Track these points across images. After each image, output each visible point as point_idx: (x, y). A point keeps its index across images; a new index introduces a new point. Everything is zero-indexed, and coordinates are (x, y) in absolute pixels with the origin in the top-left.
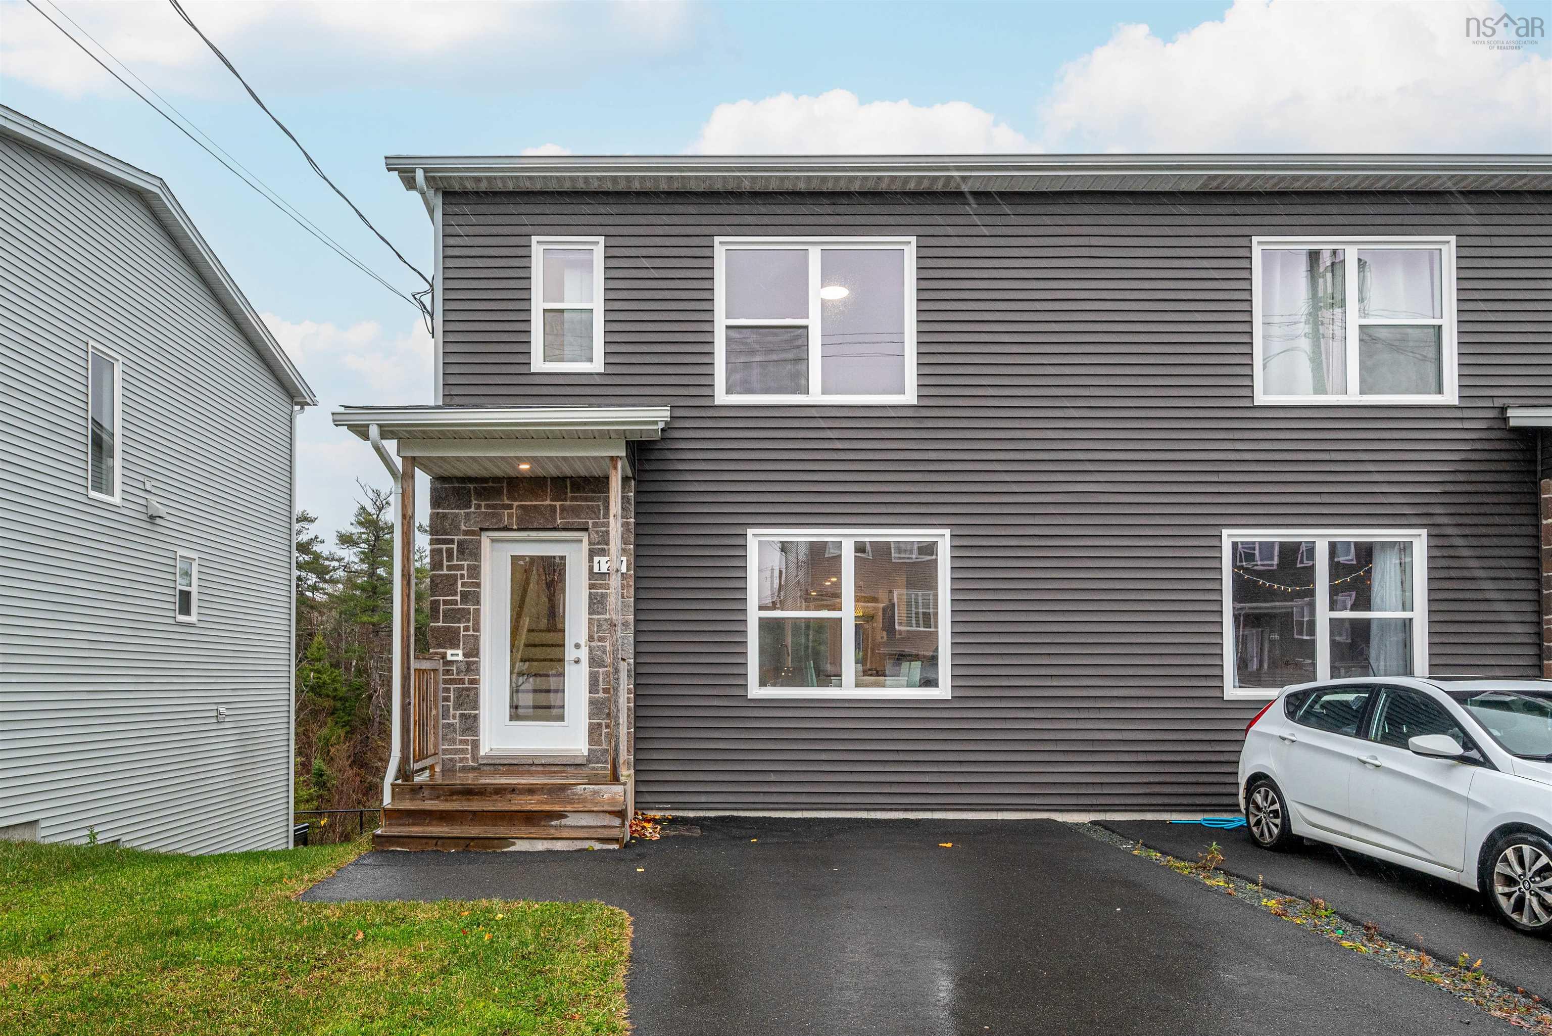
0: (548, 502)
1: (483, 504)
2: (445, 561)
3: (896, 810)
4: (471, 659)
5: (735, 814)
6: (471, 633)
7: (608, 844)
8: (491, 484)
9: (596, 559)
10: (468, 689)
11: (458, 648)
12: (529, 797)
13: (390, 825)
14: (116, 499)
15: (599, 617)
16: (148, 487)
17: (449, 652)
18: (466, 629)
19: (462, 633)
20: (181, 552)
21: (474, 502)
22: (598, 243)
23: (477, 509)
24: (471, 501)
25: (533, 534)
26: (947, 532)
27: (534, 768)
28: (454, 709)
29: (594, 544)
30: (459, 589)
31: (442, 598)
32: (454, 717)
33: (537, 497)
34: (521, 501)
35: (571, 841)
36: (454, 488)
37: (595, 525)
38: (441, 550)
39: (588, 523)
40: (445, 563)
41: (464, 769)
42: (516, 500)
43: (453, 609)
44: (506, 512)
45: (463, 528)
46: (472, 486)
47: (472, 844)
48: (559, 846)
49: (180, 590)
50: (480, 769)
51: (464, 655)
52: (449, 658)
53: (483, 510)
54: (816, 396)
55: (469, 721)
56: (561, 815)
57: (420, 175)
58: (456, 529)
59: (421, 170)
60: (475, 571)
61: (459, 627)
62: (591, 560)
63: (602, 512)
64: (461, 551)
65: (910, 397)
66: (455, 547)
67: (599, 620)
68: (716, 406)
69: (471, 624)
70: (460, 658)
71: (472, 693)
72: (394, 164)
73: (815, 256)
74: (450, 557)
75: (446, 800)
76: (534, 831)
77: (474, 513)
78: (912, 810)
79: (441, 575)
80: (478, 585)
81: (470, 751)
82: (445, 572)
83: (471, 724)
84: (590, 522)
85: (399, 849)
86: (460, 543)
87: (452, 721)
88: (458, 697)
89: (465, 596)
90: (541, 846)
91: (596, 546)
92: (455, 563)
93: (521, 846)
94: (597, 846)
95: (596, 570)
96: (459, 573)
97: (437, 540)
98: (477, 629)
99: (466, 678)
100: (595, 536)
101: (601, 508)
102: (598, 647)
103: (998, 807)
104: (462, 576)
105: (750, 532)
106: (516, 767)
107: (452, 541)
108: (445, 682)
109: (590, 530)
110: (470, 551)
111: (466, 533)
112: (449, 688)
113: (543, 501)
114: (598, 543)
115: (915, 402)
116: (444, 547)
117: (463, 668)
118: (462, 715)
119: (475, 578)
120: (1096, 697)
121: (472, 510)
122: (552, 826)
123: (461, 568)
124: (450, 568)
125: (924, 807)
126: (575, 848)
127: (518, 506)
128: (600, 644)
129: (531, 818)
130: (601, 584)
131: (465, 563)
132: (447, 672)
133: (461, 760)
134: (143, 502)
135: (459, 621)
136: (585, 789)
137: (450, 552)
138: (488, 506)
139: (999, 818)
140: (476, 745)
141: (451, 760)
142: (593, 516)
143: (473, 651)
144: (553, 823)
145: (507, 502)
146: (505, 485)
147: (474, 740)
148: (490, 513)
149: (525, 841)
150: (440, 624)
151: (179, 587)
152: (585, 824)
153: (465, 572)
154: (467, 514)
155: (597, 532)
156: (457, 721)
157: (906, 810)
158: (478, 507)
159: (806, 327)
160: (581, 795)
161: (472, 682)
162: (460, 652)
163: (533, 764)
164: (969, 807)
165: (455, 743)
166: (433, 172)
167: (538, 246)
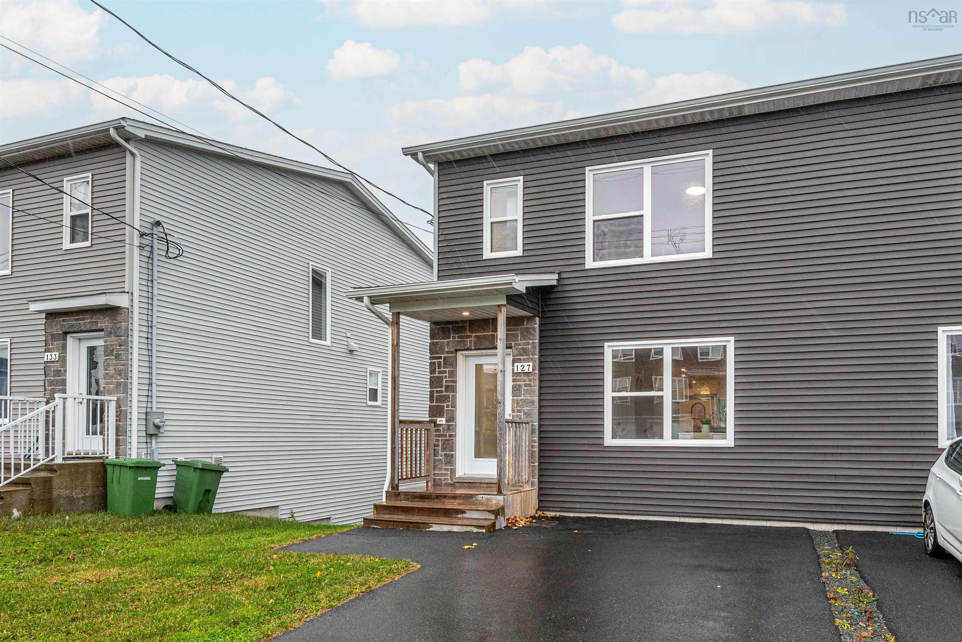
0: (490, 333)
1: (456, 336)
2: (437, 369)
3: (697, 517)
4: (450, 423)
5: (597, 515)
6: (450, 408)
7: (481, 529)
8: (461, 325)
9: (516, 364)
10: (448, 440)
11: (443, 417)
12: (453, 501)
13: (378, 513)
14: (328, 343)
15: (517, 398)
16: (348, 335)
17: (439, 419)
18: (448, 406)
19: (445, 408)
20: (370, 368)
21: (452, 335)
22: (520, 180)
23: (453, 339)
24: (450, 335)
25: (484, 352)
26: (732, 339)
27: (482, 485)
28: (441, 451)
29: (515, 356)
30: (444, 384)
31: (435, 389)
32: (441, 456)
33: (484, 330)
34: (476, 333)
35: (461, 527)
36: (442, 328)
37: (516, 344)
38: (435, 363)
39: (512, 343)
40: (437, 370)
41: (446, 484)
42: (473, 333)
43: (441, 395)
44: (468, 339)
45: (446, 350)
46: (451, 326)
47: (411, 526)
48: (455, 529)
49: (370, 389)
50: (454, 485)
51: (447, 421)
52: (438, 423)
53: (457, 339)
54: (648, 258)
55: (449, 458)
56: (463, 512)
57: (420, 156)
58: (443, 351)
59: (421, 153)
60: (453, 374)
61: (444, 405)
62: (513, 365)
63: (519, 337)
64: (445, 363)
65: (708, 253)
66: (442, 360)
67: (517, 400)
68: (587, 270)
69: (450, 404)
70: (444, 422)
71: (450, 443)
72: (407, 152)
73: (647, 170)
74: (440, 367)
75: (412, 501)
76: (446, 520)
77: (452, 341)
78: (708, 518)
79: (435, 376)
80: (455, 382)
81: (449, 475)
82: (437, 375)
83: (450, 459)
84: (513, 343)
85: (376, 527)
86: (445, 358)
87: (440, 458)
88: (443, 445)
89: (447, 387)
90: (446, 528)
91: (516, 357)
92: (442, 369)
93: (435, 528)
94: (475, 530)
95: (515, 371)
96: (444, 375)
97: (433, 357)
98: (454, 406)
99: (448, 434)
100: (515, 351)
101: (519, 335)
102: (517, 415)
103: (766, 518)
104: (446, 377)
105: (606, 344)
106: (472, 484)
107: (440, 358)
108: (437, 436)
109: (513, 348)
110: (451, 363)
111: (448, 352)
112: (439, 440)
113: (488, 332)
114: (517, 355)
115: (711, 257)
116: (437, 361)
117: (446, 428)
118: (445, 454)
119: (452, 378)
120: (838, 446)
121: (451, 339)
122: (458, 517)
123: (445, 372)
124: (439, 372)
125: (717, 516)
126: (463, 531)
127: (474, 336)
128: (518, 414)
129: (448, 513)
130: (519, 379)
131: (447, 369)
132: (438, 430)
133: (445, 479)
134: (346, 343)
135: (444, 402)
136: (482, 497)
137: (439, 364)
138: (459, 337)
139: (768, 525)
140: (453, 471)
141: (440, 479)
142: (515, 339)
143: (451, 418)
144: (459, 516)
145: (469, 334)
146: (468, 325)
147: (451, 469)
148: (460, 341)
149: (437, 525)
150: (434, 404)
151: (369, 387)
152: (476, 517)
153: (447, 375)
154: (448, 342)
155: (517, 349)
156: (443, 458)
157: (704, 517)
158: (454, 337)
159: (642, 216)
160: (481, 501)
161: (451, 436)
162: (444, 419)
163: (481, 483)
164: (746, 517)
165: (442, 470)
166: (428, 153)
167: (487, 186)
